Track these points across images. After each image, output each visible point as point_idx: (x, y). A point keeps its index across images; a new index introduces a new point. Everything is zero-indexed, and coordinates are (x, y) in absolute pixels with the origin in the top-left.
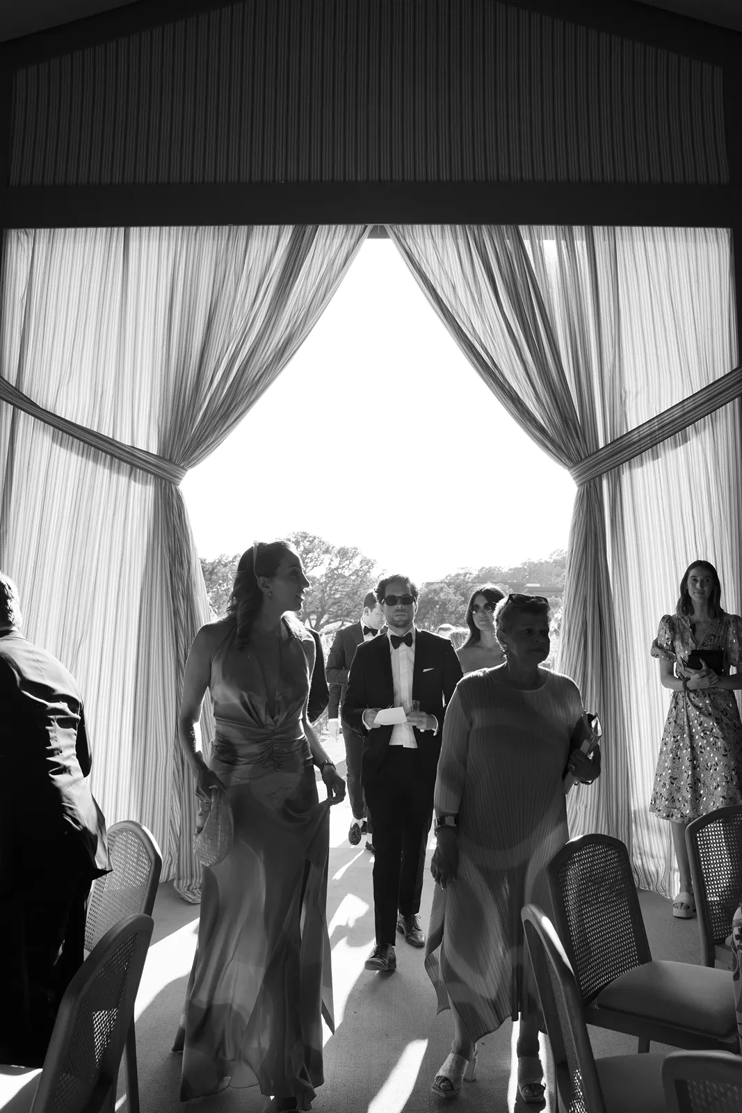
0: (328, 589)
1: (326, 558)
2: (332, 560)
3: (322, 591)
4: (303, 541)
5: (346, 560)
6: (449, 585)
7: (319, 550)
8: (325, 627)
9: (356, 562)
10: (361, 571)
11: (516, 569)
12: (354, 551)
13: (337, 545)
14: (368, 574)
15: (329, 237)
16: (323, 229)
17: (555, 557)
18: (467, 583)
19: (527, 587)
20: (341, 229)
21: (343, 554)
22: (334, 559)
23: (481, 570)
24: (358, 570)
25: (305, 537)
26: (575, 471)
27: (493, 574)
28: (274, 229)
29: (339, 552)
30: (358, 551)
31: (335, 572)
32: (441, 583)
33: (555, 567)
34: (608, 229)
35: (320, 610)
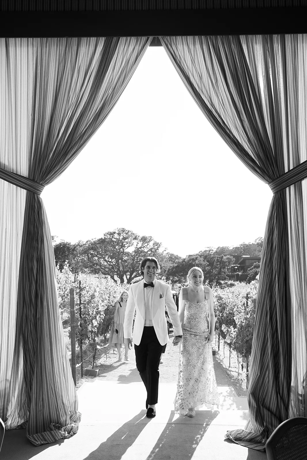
0: (136, 258)
1: (135, 242)
2: (138, 243)
3: (133, 260)
4: (122, 233)
5: (146, 243)
6: (201, 256)
7: (131, 238)
8: (135, 279)
9: (151, 244)
10: (154, 249)
11: (236, 248)
12: (150, 238)
13: (141, 235)
14: (157, 250)
15: (126, 45)
16: (123, 40)
17: (258, 241)
18: (211, 255)
19: (243, 257)
20: (133, 40)
21: (144, 240)
22: (139, 242)
23: (218, 248)
24: (152, 249)
25: (124, 231)
26: (272, 184)
27: (224, 250)
28: (93, 40)
29: (142, 239)
30: (152, 238)
31: (140, 249)
32: (197, 255)
33: (258, 246)
34: (294, 35)
35: (132, 270)
